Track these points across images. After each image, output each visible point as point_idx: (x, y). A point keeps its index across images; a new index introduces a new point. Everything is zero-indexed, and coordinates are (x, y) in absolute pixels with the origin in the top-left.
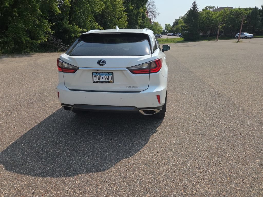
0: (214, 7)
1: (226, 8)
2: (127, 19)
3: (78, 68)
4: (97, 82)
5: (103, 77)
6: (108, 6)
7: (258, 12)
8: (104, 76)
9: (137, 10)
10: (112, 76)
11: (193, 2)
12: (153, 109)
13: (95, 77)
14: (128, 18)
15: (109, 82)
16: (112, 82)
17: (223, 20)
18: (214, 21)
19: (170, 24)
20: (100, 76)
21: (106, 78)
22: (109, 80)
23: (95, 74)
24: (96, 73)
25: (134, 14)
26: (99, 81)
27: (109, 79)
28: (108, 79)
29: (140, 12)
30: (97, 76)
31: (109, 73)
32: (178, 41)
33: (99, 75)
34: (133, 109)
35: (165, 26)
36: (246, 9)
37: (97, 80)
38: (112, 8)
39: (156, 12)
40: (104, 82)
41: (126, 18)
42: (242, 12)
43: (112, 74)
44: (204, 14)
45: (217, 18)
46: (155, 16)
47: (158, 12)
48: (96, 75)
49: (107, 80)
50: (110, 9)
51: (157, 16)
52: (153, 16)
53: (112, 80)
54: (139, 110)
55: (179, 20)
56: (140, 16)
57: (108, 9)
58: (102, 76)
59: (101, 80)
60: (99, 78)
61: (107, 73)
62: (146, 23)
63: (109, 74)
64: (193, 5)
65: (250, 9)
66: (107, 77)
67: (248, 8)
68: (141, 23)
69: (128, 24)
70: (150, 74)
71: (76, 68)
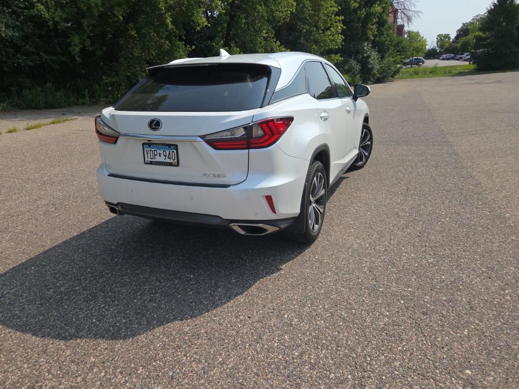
2: (343, 29)
3: (120, 134)
4: (151, 163)
5: (160, 154)
6: (304, 6)
8: (161, 152)
9: (367, 9)
10: (175, 151)
12: (260, 225)
13: (147, 154)
14: (345, 27)
15: (170, 164)
16: (176, 164)
19: (448, 35)
20: (155, 152)
21: (166, 156)
22: (172, 159)
23: (147, 148)
24: (147, 146)
25: (359, 18)
26: (153, 160)
27: (170, 158)
28: (168, 158)
29: (373, 13)
30: (151, 152)
31: (170, 146)
32: (462, 72)
33: (153, 150)
34: (217, 221)
35: (437, 38)
37: (151, 159)
38: (312, 10)
39: (413, 8)
40: (163, 162)
41: (340, 26)
43: (176, 147)
46: (409, 19)
47: (417, 9)
48: (149, 149)
49: (168, 160)
50: (308, 11)
51: (413, 18)
52: (406, 19)
53: (176, 160)
54: (230, 223)
55: (471, 23)
56: (372, 21)
57: (303, 13)
58: (158, 152)
59: (158, 159)
60: (155, 155)
61: (167, 145)
62: (385, 36)
63: (170, 147)
66: (167, 152)
68: (375, 36)
69: (343, 41)
70: (251, 150)
71: (117, 134)
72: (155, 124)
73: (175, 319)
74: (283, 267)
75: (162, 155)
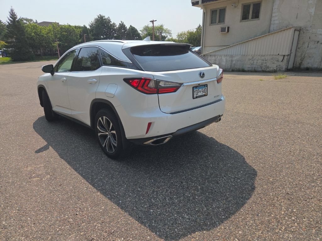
0: (31, 20)
1: (54, 23)
3: (181, 84)
4: (196, 97)
7: (89, 32)
10: (206, 88)
11: (10, 11)
13: (195, 92)
15: (205, 95)
17: (56, 37)
18: (45, 37)
21: (203, 92)
23: (195, 89)
26: (197, 95)
30: (197, 91)
32: (4, 62)
36: (75, 27)
40: (202, 95)
42: (74, 30)
43: (207, 85)
44: (29, 27)
45: (48, 34)
49: (204, 94)
53: (207, 93)
54: (219, 118)
58: (200, 90)
61: (203, 85)
64: (11, 14)
65: (79, 27)
67: (77, 27)
71: (178, 85)
72: (202, 75)
75: (201, 92)
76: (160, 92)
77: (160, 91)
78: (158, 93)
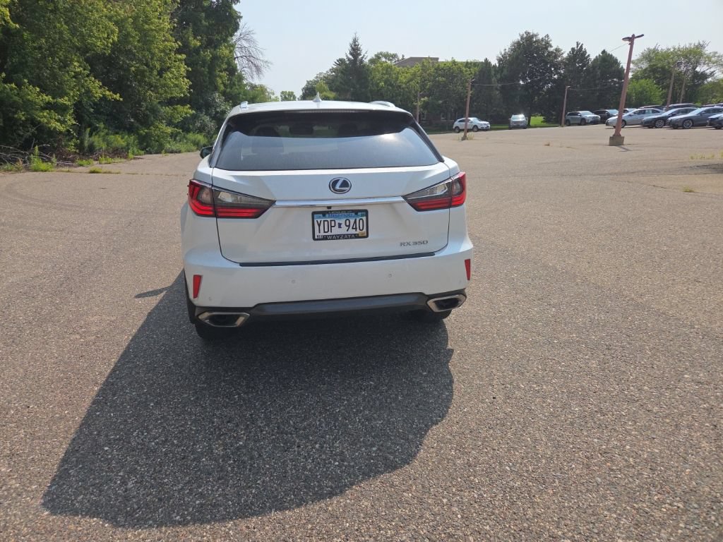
0: (394, 56)
1: (425, 58)
2: (188, 71)
3: (272, 203)
4: (325, 238)
5: (340, 225)
6: (128, 35)
7: (493, 73)
8: (342, 221)
9: (212, 50)
10: (364, 218)
11: (351, 41)
12: (457, 296)
13: (319, 225)
14: (190, 69)
15: (356, 236)
16: (365, 235)
17: (423, 86)
18: (403, 89)
19: (292, 93)
20: (333, 223)
21: (349, 226)
22: (358, 230)
23: (320, 217)
24: (321, 215)
25: (204, 62)
26: (329, 233)
27: (356, 229)
28: (353, 228)
29: (220, 57)
30: (326, 223)
31: (356, 212)
33: (329, 220)
35: (281, 96)
36: (467, 64)
37: (325, 232)
38: (139, 41)
39: (261, 57)
40: (344, 235)
41: (183, 68)
42: (461, 71)
43: (366, 213)
44: (379, 71)
45: (409, 82)
46: (258, 69)
47: (266, 59)
48: (323, 220)
49: (352, 231)
50: (135, 42)
51: (263, 69)
52: (254, 69)
53: (365, 230)
54: (428, 300)
55: (316, 82)
56: (220, 67)
57: (129, 43)
58: (337, 221)
59: (336, 231)
60: (331, 227)
61: (353, 211)
62: (237, 87)
63: (356, 214)
64: (353, 49)
65: (475, 64)
66: (352, 221)
67: (471, 63)
68: (225, 85)
69: (191, 87)
70: (451, 209)
71: (263, 203)
72: (341, 186)
73: (428, 428)
74: (449, 347)
75: (343, 226)
76: (220, 215)
77: (221, 212)
78: (217, 216)
